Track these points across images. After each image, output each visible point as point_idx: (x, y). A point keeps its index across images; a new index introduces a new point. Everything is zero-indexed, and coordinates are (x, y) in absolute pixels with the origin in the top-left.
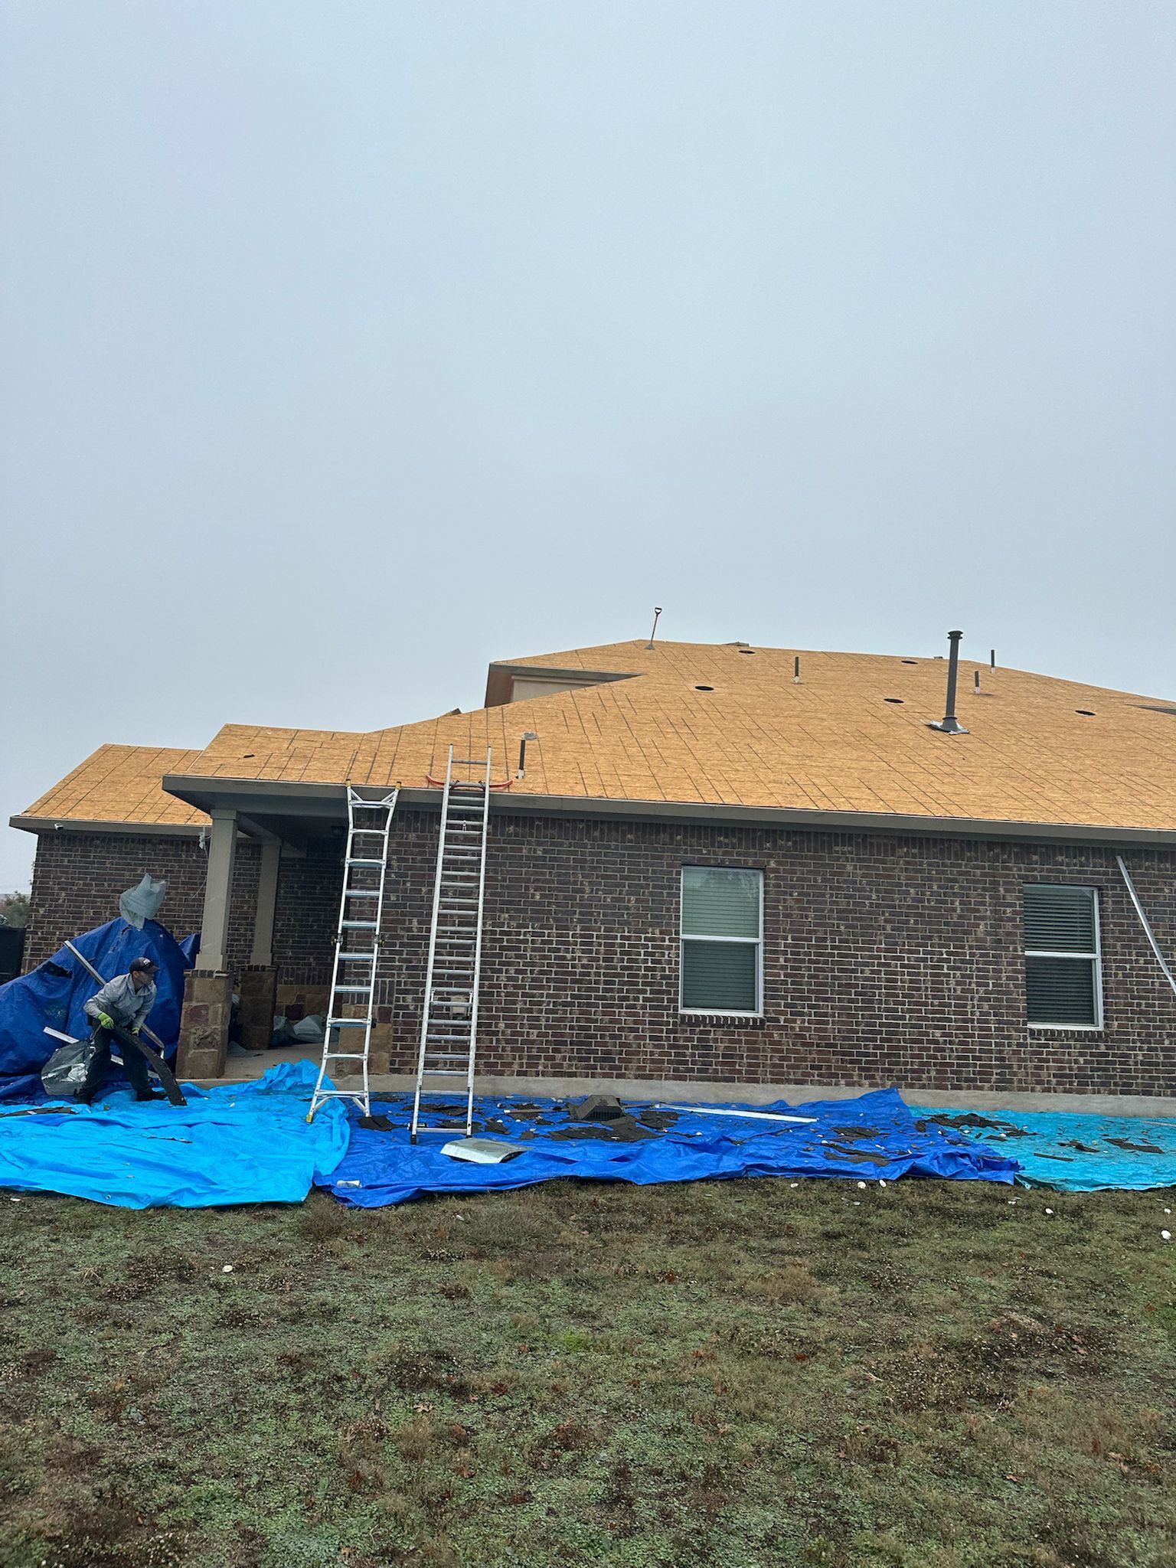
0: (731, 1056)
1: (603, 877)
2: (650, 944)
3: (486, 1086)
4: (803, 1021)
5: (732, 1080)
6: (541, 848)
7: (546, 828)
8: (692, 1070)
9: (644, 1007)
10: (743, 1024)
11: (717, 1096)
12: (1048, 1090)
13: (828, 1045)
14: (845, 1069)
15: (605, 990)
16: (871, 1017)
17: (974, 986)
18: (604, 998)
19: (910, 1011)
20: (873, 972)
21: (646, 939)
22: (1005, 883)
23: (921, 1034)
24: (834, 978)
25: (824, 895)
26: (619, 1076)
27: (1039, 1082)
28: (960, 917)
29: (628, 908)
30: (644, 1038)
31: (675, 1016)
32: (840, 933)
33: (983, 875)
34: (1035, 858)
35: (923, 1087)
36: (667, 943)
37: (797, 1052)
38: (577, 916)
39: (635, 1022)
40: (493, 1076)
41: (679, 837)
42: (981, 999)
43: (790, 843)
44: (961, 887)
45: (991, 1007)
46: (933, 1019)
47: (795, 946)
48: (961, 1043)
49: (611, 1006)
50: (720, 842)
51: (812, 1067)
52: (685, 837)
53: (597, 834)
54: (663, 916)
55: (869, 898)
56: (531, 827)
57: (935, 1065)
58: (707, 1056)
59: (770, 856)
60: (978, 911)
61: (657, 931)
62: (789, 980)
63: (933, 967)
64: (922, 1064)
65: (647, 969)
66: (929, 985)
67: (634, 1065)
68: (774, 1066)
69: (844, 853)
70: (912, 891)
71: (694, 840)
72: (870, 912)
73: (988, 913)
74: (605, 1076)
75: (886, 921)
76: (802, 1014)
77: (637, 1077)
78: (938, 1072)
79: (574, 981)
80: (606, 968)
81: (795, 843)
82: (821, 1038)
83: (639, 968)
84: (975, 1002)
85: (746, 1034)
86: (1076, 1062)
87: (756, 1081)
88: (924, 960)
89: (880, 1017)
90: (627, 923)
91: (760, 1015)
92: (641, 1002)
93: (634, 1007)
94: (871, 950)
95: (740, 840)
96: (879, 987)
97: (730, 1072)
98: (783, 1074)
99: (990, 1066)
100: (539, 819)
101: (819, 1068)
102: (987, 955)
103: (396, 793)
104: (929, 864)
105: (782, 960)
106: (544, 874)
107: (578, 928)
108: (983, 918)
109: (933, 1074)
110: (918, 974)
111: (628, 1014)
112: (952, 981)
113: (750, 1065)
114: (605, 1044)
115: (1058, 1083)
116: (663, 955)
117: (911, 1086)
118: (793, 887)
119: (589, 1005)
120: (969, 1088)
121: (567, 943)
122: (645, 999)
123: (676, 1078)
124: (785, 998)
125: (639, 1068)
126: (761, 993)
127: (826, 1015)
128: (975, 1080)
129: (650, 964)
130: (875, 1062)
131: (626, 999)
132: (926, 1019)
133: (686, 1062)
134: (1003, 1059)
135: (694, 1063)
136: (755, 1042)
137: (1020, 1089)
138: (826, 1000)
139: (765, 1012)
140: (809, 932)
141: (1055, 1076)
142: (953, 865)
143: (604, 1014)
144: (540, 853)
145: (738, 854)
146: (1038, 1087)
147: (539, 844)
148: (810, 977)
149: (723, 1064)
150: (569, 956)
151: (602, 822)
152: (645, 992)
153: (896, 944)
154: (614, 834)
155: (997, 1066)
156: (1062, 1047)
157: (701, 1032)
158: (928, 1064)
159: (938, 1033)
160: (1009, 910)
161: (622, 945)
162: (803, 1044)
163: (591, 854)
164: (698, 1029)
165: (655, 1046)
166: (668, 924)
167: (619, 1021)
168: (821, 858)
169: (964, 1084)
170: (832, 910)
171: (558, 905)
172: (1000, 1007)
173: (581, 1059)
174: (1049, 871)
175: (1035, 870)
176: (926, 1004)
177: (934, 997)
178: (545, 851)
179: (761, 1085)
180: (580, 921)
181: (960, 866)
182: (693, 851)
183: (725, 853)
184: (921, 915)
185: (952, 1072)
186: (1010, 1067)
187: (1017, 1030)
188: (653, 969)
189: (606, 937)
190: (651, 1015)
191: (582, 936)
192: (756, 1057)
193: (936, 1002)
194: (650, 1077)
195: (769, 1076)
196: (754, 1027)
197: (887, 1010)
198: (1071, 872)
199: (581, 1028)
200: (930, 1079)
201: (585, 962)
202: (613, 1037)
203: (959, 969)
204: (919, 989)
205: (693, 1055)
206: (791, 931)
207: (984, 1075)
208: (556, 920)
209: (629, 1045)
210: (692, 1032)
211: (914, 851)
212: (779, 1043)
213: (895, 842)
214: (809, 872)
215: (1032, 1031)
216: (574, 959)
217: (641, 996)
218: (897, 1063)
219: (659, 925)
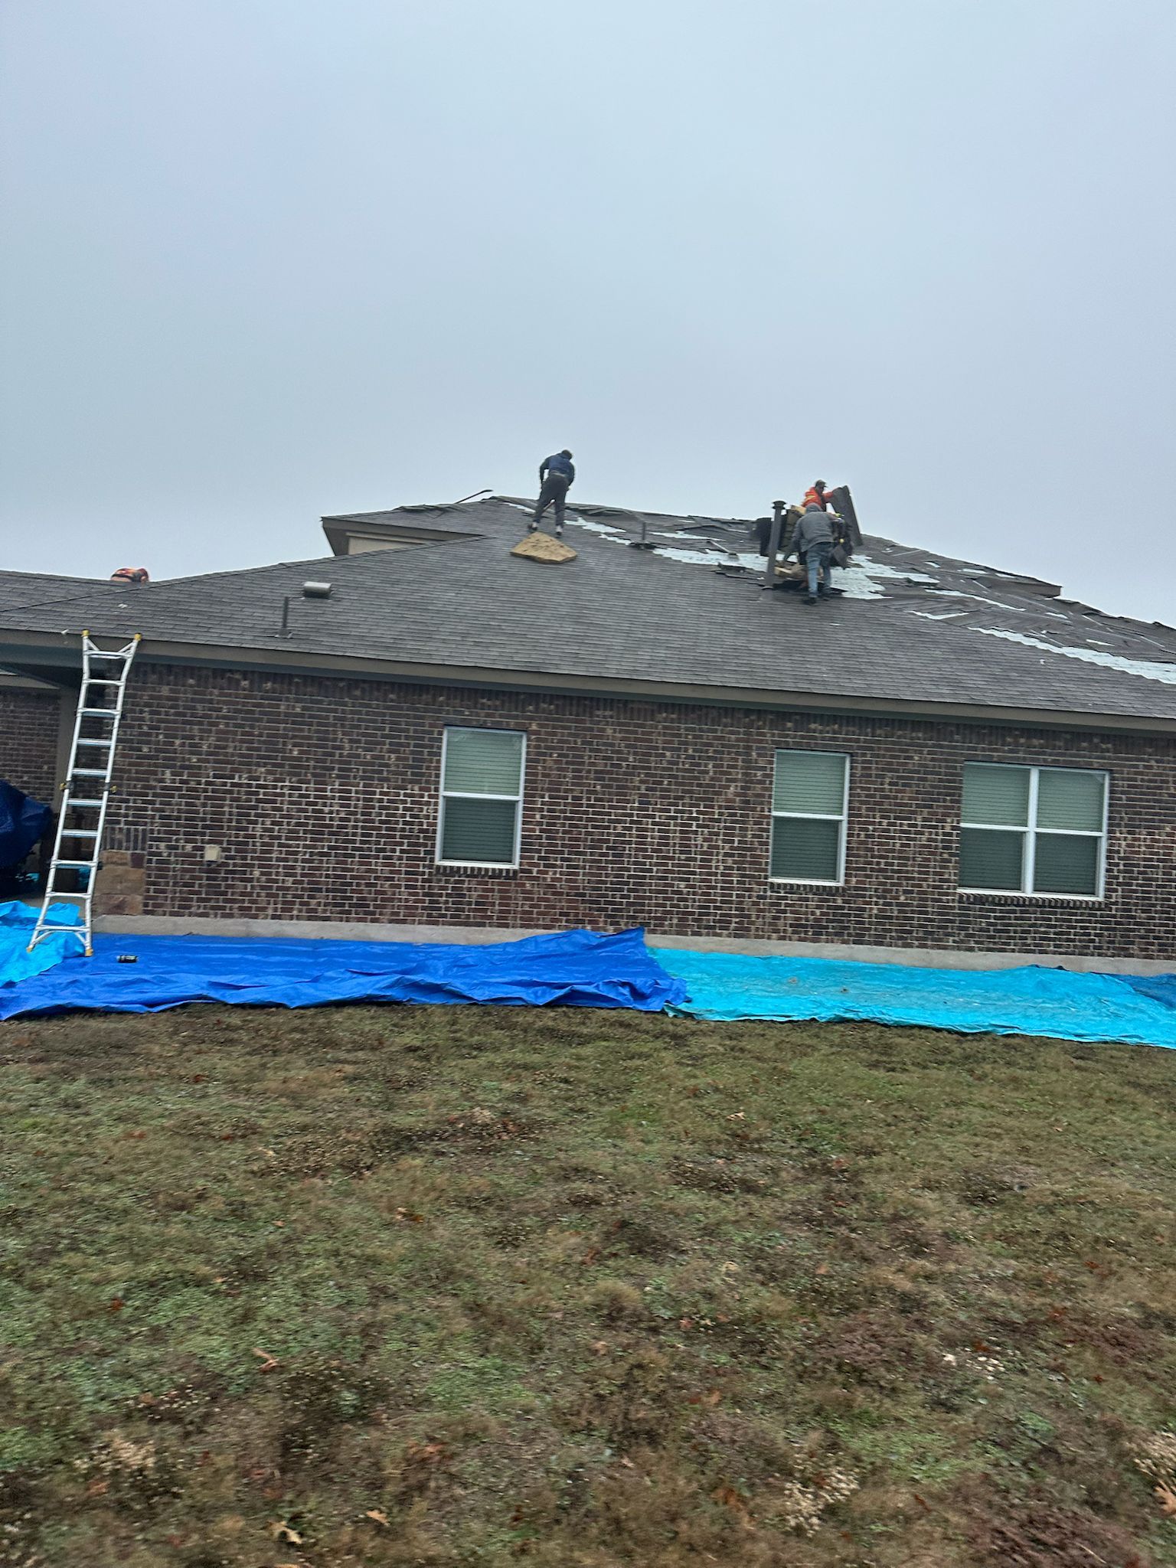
0: (483, 904)
1: (364, 735)
2: (409, 799)
3: (240, 928)
4: (555, 873)
5: (483, 925)
6: (300, 705)
7: (305, 685)
8: (445, 916)
9: (400, 858)
10: (496, 874)
11: (468, 939)
12: (783, 938)
13: (577, 895)
14: (591, 915)
15: (362, 842)
16: (621, 869)
17: (720, 843)
18: (361, 849)
19: (657, 864)
20: (625, 828)
21: (406, 795)
22: (758, 748)
23: (666, 885)
24: (588, 833)
25: (582, 757)
26: (373, 921)
27: (776, 931)
28: (712, 779)
29: (388, 766)
30: (399, 886)
31: (430, 867)
32: (595, 792)
33: (738, 740)
34: (789, 724)
35: (664, 933)
36: (426, 799)
37: (547, 900)
38: (336, 772)
39: (391, 871)
41: (441, 699)
42: (726, 855)
43: (552, 707)
44: (715, 752)
45: (735, 862)
46: (679, 872)
47: (551, 804)
48: (703, 894)
49: (368, 857)
50: (483, 704)
51: (561, 914)
52: (448, 698)
53: (358, 693)
54: (422, 771)
55: (626, 760)
56: (290, 684)
57: (678, 913)
58: (460, 903)
59: (532, 718)
60: (730, 773)
61: (416, 788)
62: (544, 835)
63: (682, 825)
64: (665, 912)
65: (405, 823)
66: (677, 841)
67: (388, 911)
68: (524, 912)
69: (604, 717)
70: (668, 754)
71: (457, 702)
72: (625, 774)
73: (740, 776)
74: (359, 920)
75: (641, 782)
76: (554, 866)
77: (391, 921)
78: (680, 919)
79: (331, 833)
80: (364, 821)
81: (557, 706)
82: (571, 888)
83: (397, 822)
84: (720, 858)
85: (499, 884)
86: (813, 913)
87: (506, 926)
88: (675, 818)
89: (628, 870)
90: (387, 780)
91: (516, 867)
92: (398, 854)
93: (390, 858)
94: (624, 808)
95: (503, 702)
96: (630, 842)
97: (482, 917)
98: (532, 920)
99: (730, 916)
100: (298, 676)
101: (567, 914)
102: (735, 815)
104: (687, 729)
105: (538, 817)
106: (302, 730)
107: (337, 783)
108: (735, 780)
109: (675, 921)
110: (668, 831)
111: (385, 865)
112: (700, 838)
113: (501, 911)
114: (361, 892)
115: (794, 932)
116: (421, 810)
117: (653, 932)
118: (554, 748)
119: (346, 856)
120: (708, 934)
121: (325, 797)
122: (402, 851)
123: (428, 923)
124: (539, 851)
125: (393, 914)
126: (518, 846)
127: (577, 867)
128: (714, 927)
129: (408, 819)
130: (620, 910)
131: (383, 850)
132: (672, 872)
133: (439, 909)
134: (743, 909)
135: (447, 909)
136: (507, 891)
137: (757, 937)
138: (577, 853)
139: (521, 864)
140: (566, 791)
141: (791, 925)
142: (709, 730)
143: (361, 864)
144: (298, 710)
145: (501, 716)
146: (774, 935)
147: (298, 701)
148: (564, 832)
149: (475, 910)
150: (326, 809)
151: (364, 682)
152: (402, 844)
153: (649, 803)
154: (376, 693)
155: (736, 916)
156: (800, 899)
157: (456, 882)
158: (671, 912)
159: (683, 884)
160: (759, 773)
161: (381, 801)
162: (554, 894)
163: (352, 712)
164: (452, 879)
165: (410, 894)
166: (427, 782)
167: (375, 871)
168: (583, 721)
169: (704, 931)
170: (589, 771)
171: (317, 761)
172: (743, 862)
173: (336, 905)
174: (803, 737)
175: (788, 736)
176: (673, 858)
177: (681, 852)
178: (303, 708)
179: (511, 930)
180: (338, 777)
181: (715, 731)
182: (456, 712)
183: (488, 715)
184: (676, 777)
185: (694, 920)
186: (749, 917)
187: (759, 884)
188: (411, 823)
189: (365, 792)
190: (407, 866)
191: (340, 791)
192: (507, 905)
193: (683, 856)
194: (404, 922)
195: (519, 922)
196: (507, 877)
197: (635, 863)
198: (823, 739)
199: (337, 877)
200: (671, 925)
201: (342, 815)
202: (368, 885)
203: (707, 827)
204: (667, 845)
205: (447, 902)
206: (549, 790)
207: (724, 923)
208: (314, 775)
209: (384, 893)
210: (447, 881)
211: (674, 716)
212: (530, 892)
213: (655, 708)
214: (570, 735)
215: (772, 884)
216: (331, 812)
217: (398, 848)
218: (642, 911)
219: (418, 782)
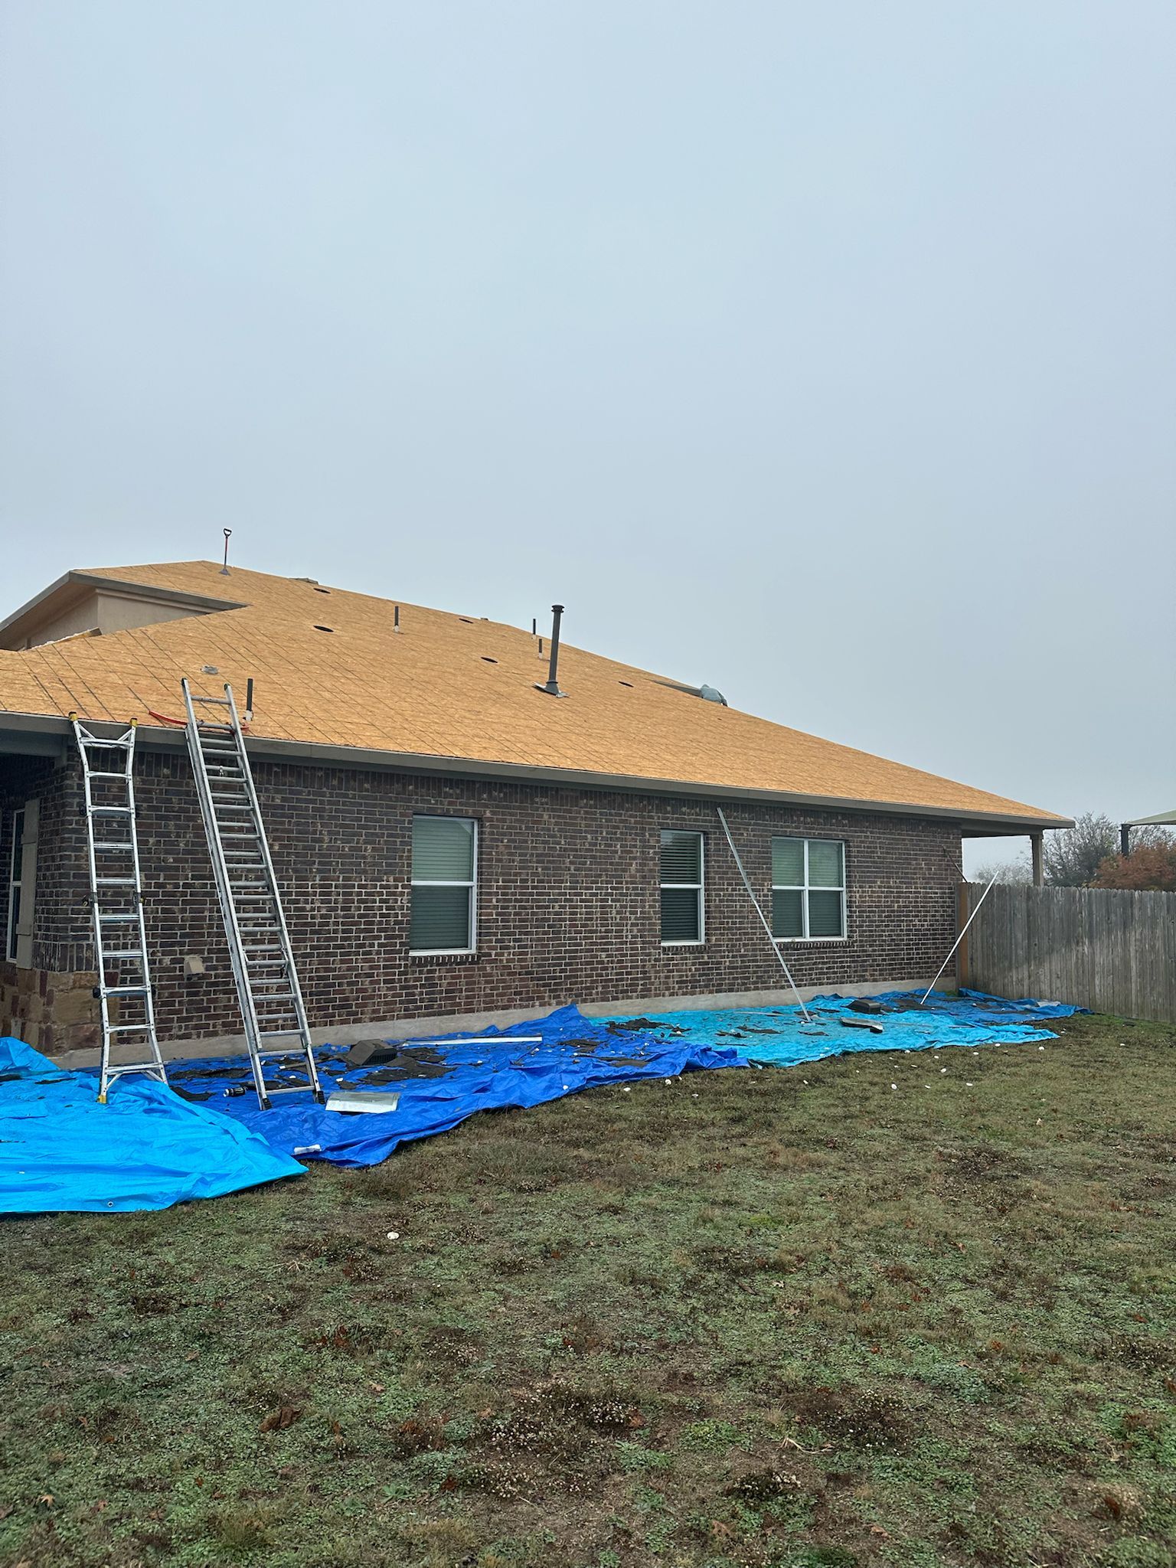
0: (453, 991)
1: (342, 826)
2: (384, 891)
3: (225, 1046)
4: (509, 954)
5: (453, 1012)
6: (279, 796)
7: (284, 774)
8: (420, 1008)
9: (378, 953)
10: (463, 960)
11: (440, 1028)
12: (672, 994)
13: (527, 973)
14: (539, 992)
15: (343, 939)
16: (559, 945)
17: (628, 914)
18: (342, 947)
19: (586, 938)
20: (561, 907)
21: (382, 887)
22: (650, 829)
23: (592, 957)
24: (533, 914)
25: (526, 842)
26: (355, 1021)
27: (668, 989)
28: (620, 858)
29: (364, 857)
30: (378, 982)
31: (406, 958)
32: (536, 874)
33: (636, 822)
34: (669, 808)
35: (593, 1001)
36: (400, 889)
37: (504, 981)
38: (316, 866)
39: (371, 968)
40: (231, 1036)
41: (411, 787)
42: (633, 925)
43: (502, 795)
44: (621, 833)
45: (639, 931)
46: (601, 944)
47: (505, 887)
48: (619, 962)
49: (349, 954)
50: (446, 792)
51: (516, 994)
52: (416, 787)
53: (335, 782)
54: (397, 862)
55: (559, 843)
56: (269, 774)
57: (601, 981)
58: (433, 993)
59: (486, 806)
60: (632, 852)
61: (391, 879)
62: (500, 918)
63: (602, 901)
64: (592, 982)
65: (382, 915)
66: (599, 915)
67: (369, 1009)
68: (486, 995)
69: (542, 804)
70: (589, 836)
71: (424, 790)
72: (559, 856)
73: (638, 854)
74: (343, 1022)
75: (571, 862)
76: (508, 948)
77: (372, 1020)
78: (603, 987)
79: (313, 932)
80: (344, 917)
81: (505, 794)
82: (522, 967)
83: (375, 916)
84: (629, 928)
85: (465, 970)
86: (690, 970)
87: (472, 1011)
88: (596, 895)
89: (564, 945)
90: (365, 872)
91: (474, 951)
92: (376, 948)
93: (369, 953)
94: (560, 888)
95: (462, 790)
96: (564, 920)
97: (452, 1005)
98: (492, 1002)
99: (637, 979)
100: (277, 765)
101: (520, 993)
102: (637, 888)
103: (133, 731)
104: (601, 814)
105: (494, 900)
106: (283, 823)
107: (318, 878)
108: (635, 858)
109: (600, 989)
110: (591, 907)
111: (365, 961)
112: (614, 911)
113: (467, 997)
114: (342, 992)
115: (680, 988)
116: (396, 901)
117: (585, 1001)
118: (504, 834)
119: (328, 954)
120: (623, 998)
121: (306, 894)
122: (380, 945)
123: (406, 1017)
124: (495, 934)
125: (374, 1011)
126: (474, 931)
127: (526, 947)
128: (627, 991)
129: (384, 911)
130: (560, 984)
131: (362, 946)
132: (596, 944)
133: (415, 1001)
134: (645, 973)
135: (422, 1001)
136: (472, 976)
137: (656, 995)
138: (526, 933)
139: (479, 948)
140: (516, 874)
141: (677, 982)
142: (617, 815)
143: (342, 962)
144: (278, 801)
145: (461, 804)
146: (667, 993)
147: (278, 792)
148: (516, 914)
149: (446, 999)
150: (308, 907)
151: (341, 771)
152: (378, 938)
153: (577, 882)
154: (352, 783)
155: (642, 979)
156: (682, 959)
157: (429, 971)
158: (596, 981)
159: (604, 955)
160: (651, 851)
161: (359, 894)
162: (509, 974)
163: (330, 803)
164: (425, 969)
165: (388, 989)
166: (401, 872)
167: (356, 968)
168: (525, 809)
169: (620, 995)
170: (532, 855)
171: (297, 855)
172: (644, 930)
173: (319, 1009)
174: (677, 819)
175: (667, 818)
176: (596, 931)
177: (602, 925)
178: (283, 799)
179: (476, 1014)
180: (319, 871)
181: (621, 815)
182: (423, 801)
183: (450, 803)
184: (594, 857)
185: (613, 986)
186: (650, 978)
187: (655, 948)
188: (388, 915)
189: (345, 886)
190: (385, 960)
191: (321, 886)
192: (473, 990)
193: (603, 929)
194: (384, 1019)
195: (482, 1005)
196: (472, 963)
197: (570, 939)
198: (690, 820)
199: (320, 978)
200: (597, 993)
201: (324, 912)
202: (349, 984)
203: (619, 900)
204: (591, 919)
205: (421, 993)
206: (503, 874)
207: (633, 987)
208: (295, 871)
209: (365, 990)
210: (421, 972)
211: (592, 802)
212: (491, 975)
213: (578, 794)
214: (517, 821)
215: (664, 948)
216: (313, 909)
217: (376, 942)
218: (576, 983)
219: (392, 872)
